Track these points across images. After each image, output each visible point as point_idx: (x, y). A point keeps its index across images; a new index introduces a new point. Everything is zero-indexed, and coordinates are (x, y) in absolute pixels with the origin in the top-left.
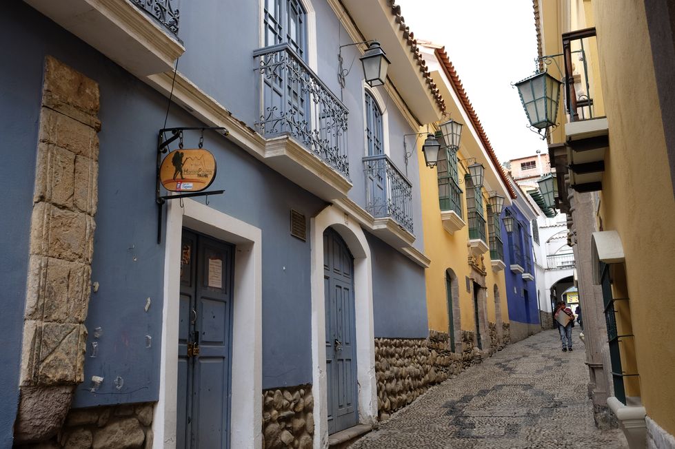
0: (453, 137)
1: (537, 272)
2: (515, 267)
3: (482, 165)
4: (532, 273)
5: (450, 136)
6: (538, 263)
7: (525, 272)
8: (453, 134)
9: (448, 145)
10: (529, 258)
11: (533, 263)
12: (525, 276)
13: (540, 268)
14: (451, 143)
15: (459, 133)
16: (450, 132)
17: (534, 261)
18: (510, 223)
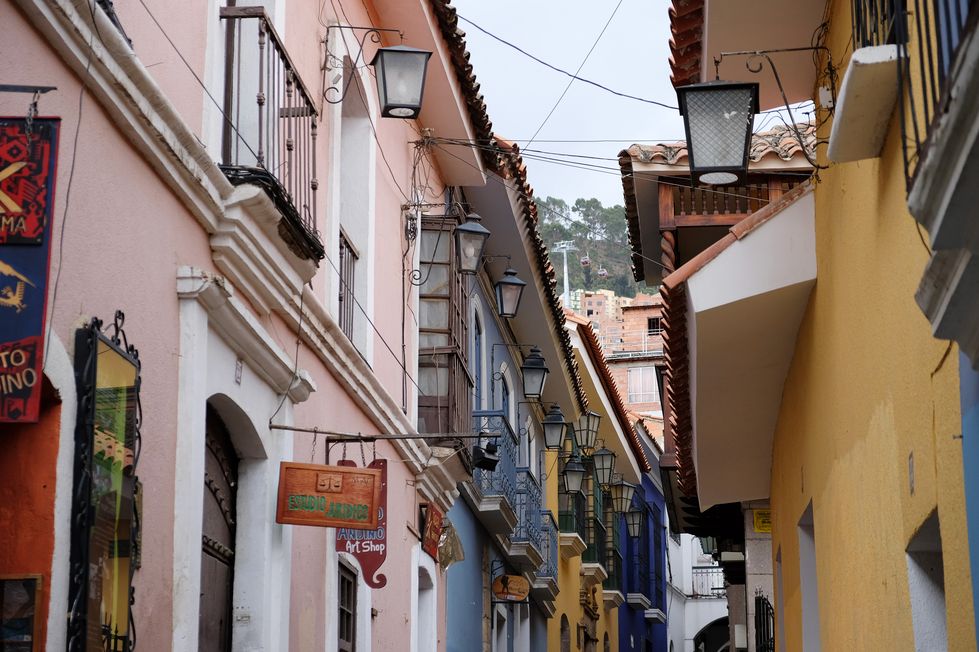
0: (588, 434)
1: (671, 603)
2: (636, 598)
3: (613, 454)
4: (663, 608)
5: (584, 433)
6: (675, 583)
7: (650, 607)
8: (588, 430)
9: (579, 444)
10: (660, 576)
11: (666, 583)
12: (652, 613)
13: (678, 594)
14: (584, 443)
15: (595, 430)
16: (584, 426)
17: (668, 580)
18: (637, 521)
